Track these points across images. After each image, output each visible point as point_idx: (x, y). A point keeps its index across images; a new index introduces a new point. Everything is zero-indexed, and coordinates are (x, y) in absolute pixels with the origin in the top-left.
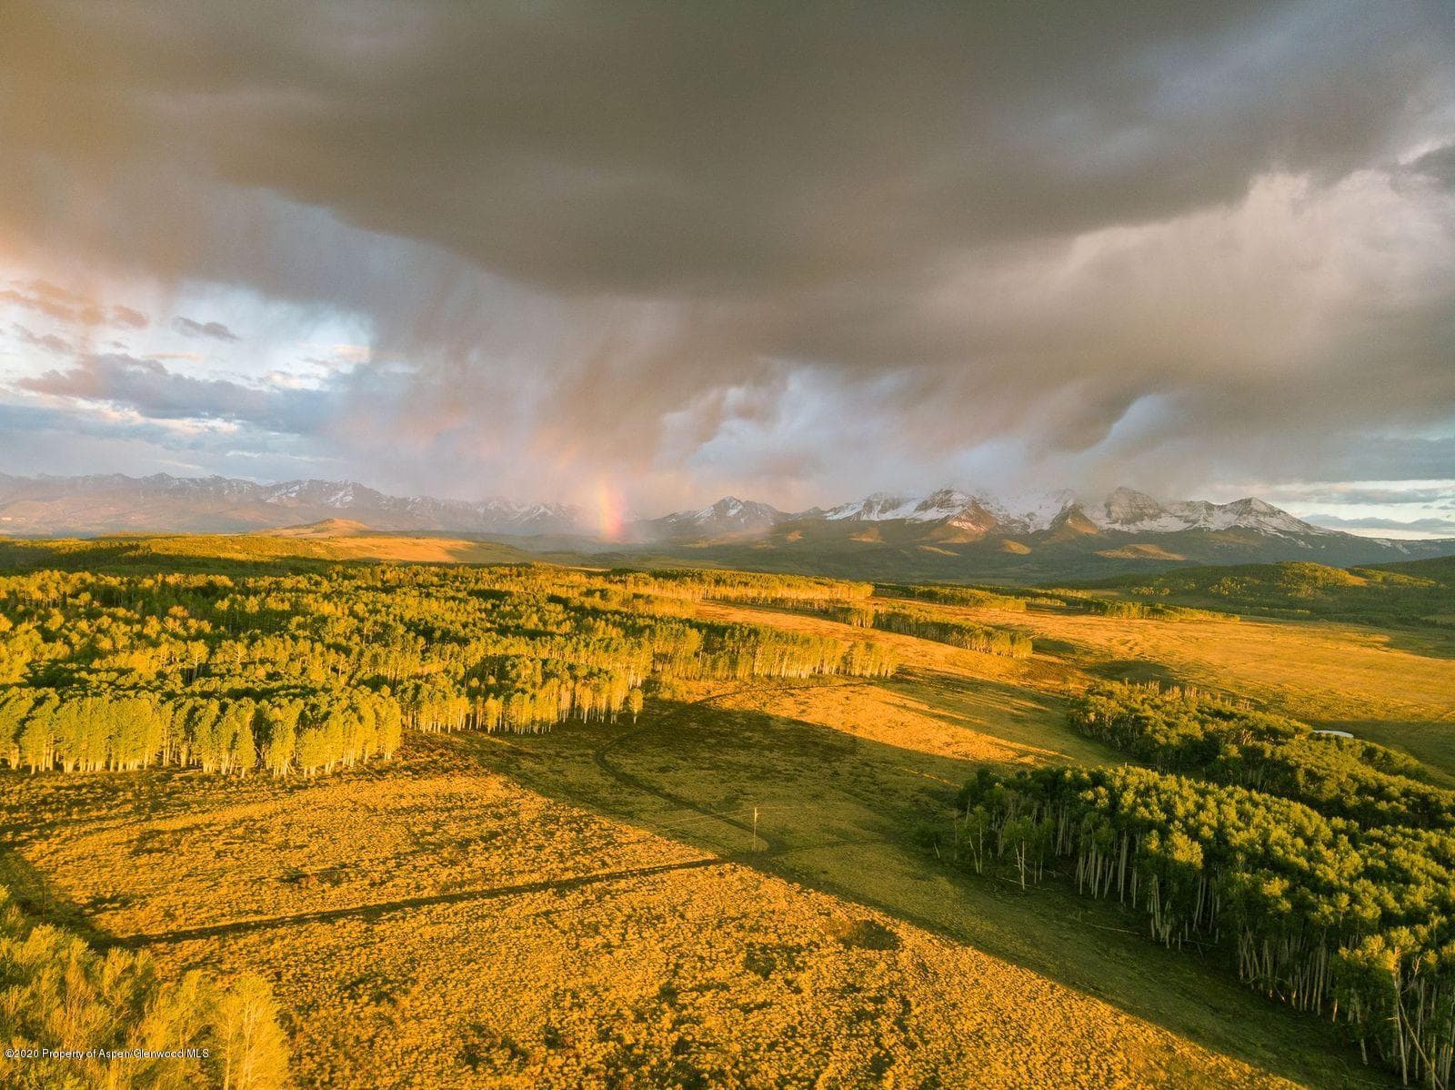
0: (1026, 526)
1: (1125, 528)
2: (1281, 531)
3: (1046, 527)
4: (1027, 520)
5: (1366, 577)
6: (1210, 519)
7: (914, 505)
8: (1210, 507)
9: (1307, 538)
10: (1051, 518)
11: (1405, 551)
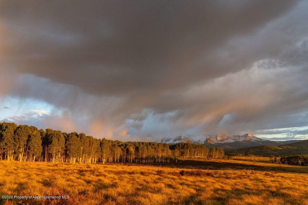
0: (199, 143)
1: (221, 142)
2: (255, 141)
3: (203, 143)
4: (199, 142)
5: (282, 147)
6: (239, 139)
7: (172, 140)
8: (239, 136)
9: (261, 142)
10: (204, 141)
11: (282, 143)
